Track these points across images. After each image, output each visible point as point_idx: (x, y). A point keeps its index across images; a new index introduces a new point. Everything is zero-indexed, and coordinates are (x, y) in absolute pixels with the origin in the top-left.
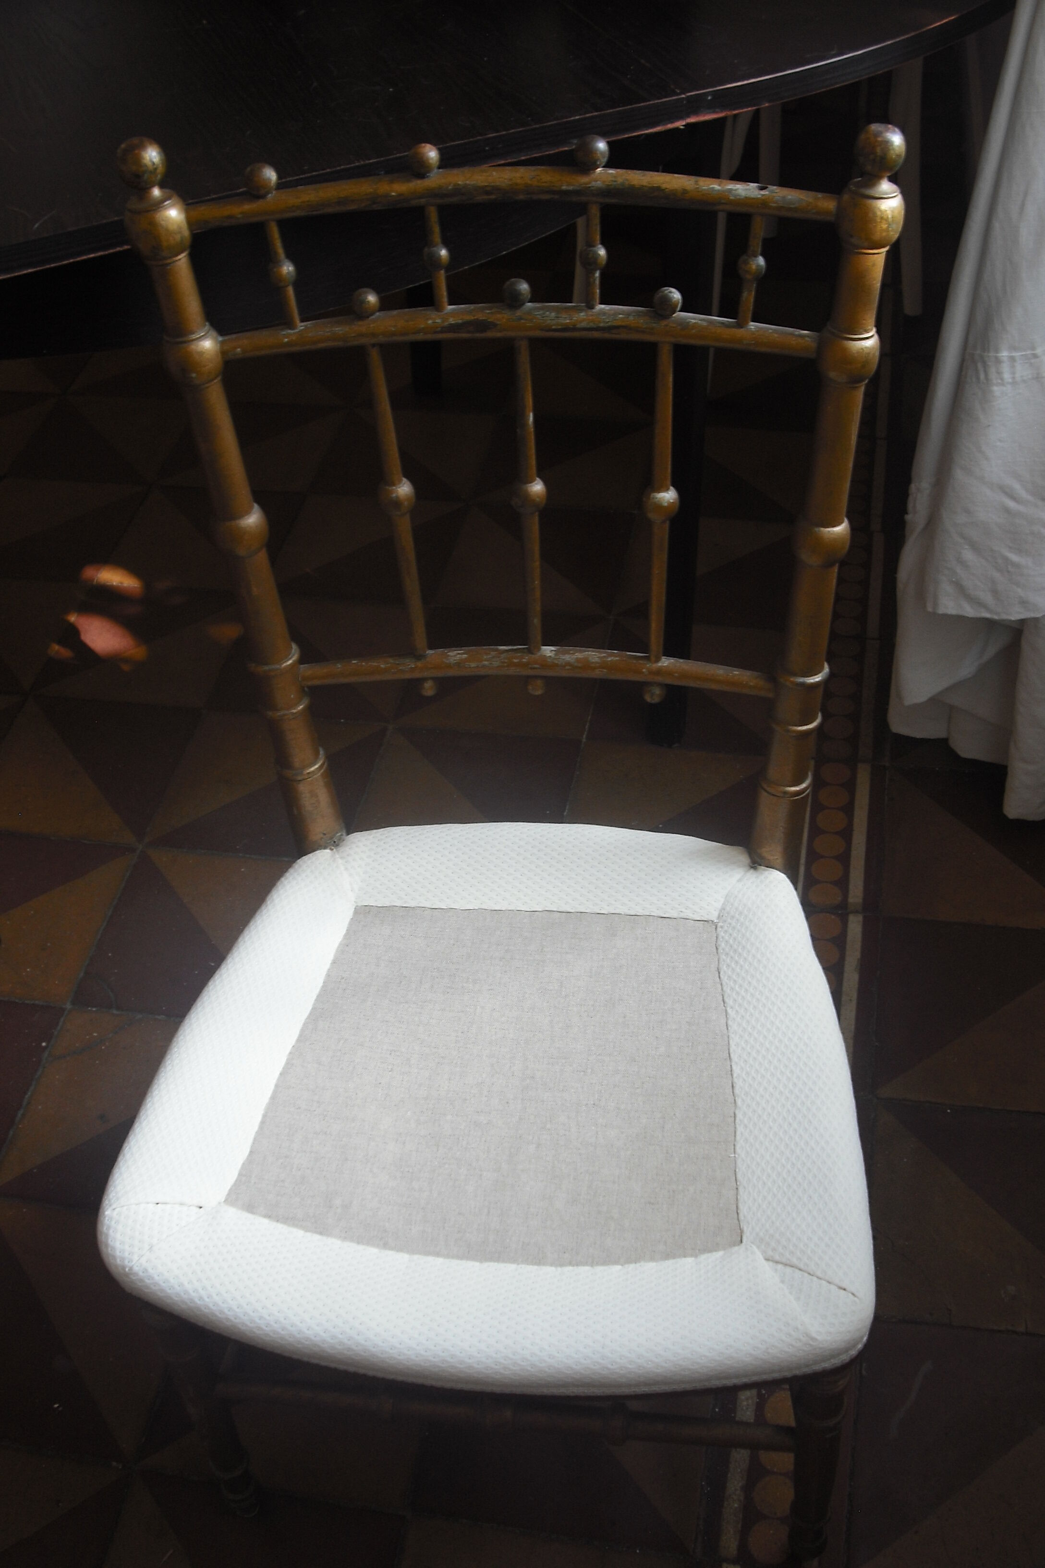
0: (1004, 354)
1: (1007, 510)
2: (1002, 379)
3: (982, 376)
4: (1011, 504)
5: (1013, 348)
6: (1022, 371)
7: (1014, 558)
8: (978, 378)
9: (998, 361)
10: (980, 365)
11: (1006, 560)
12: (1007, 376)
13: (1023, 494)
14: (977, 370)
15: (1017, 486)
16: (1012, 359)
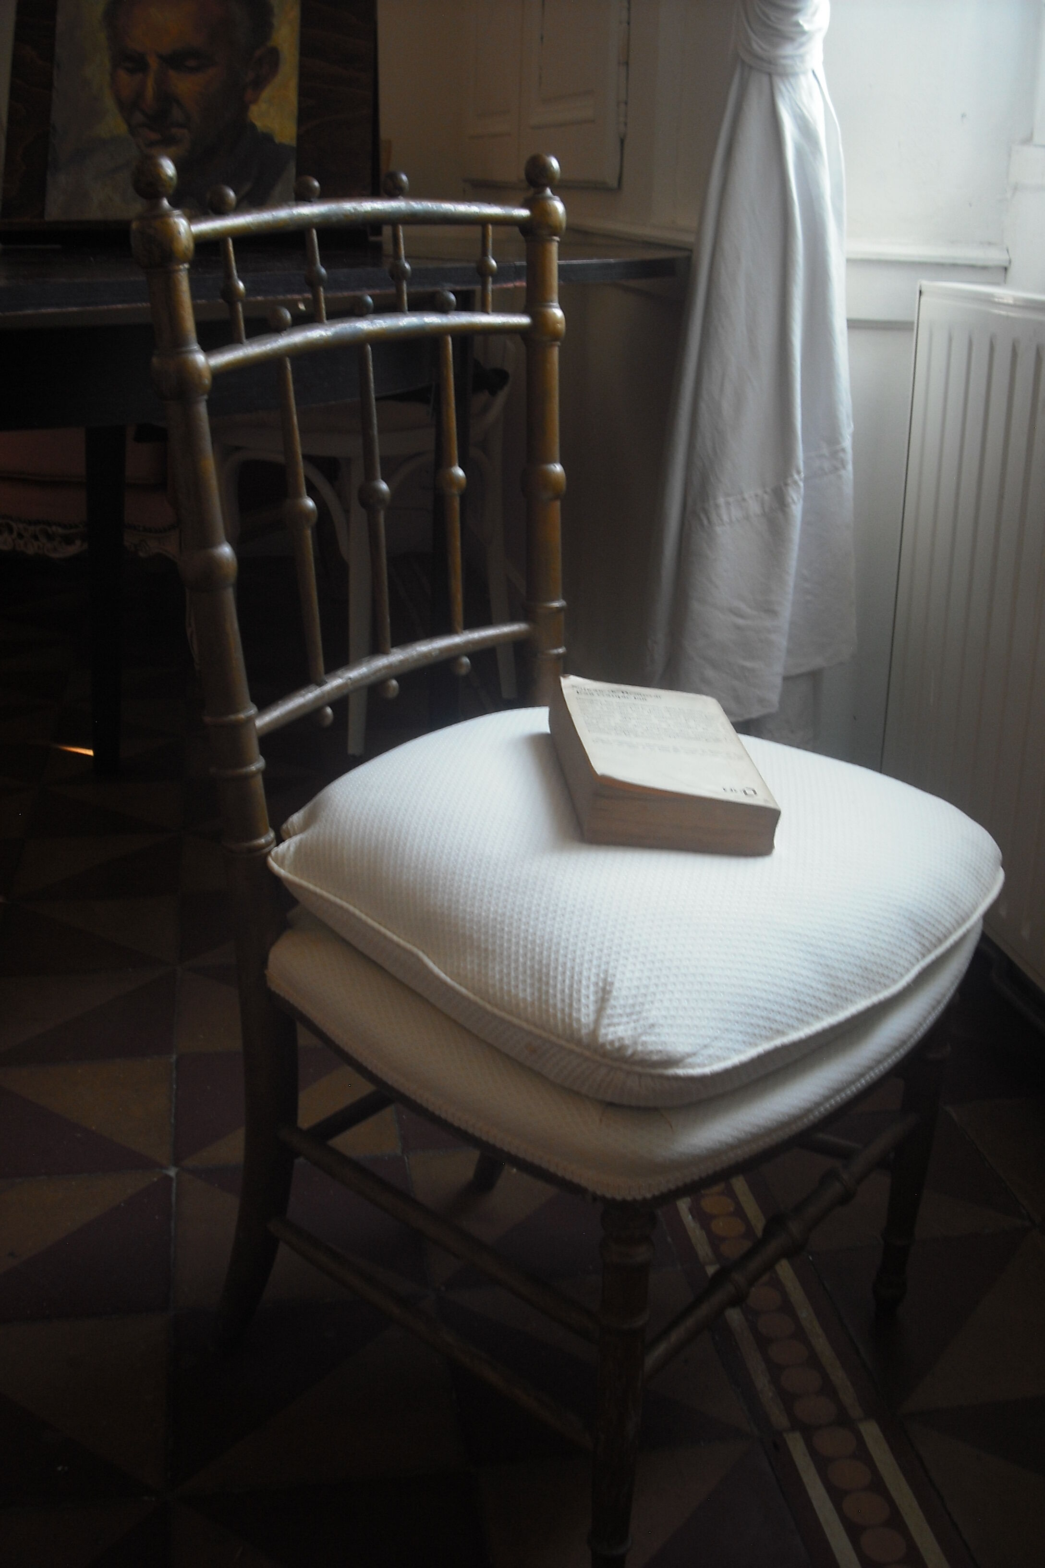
0: (721, 500)
1: (738, 628)
2: (721, 520)
3: (705, 522)
4: (740, 622)
5: (727, 495)
6: (736, 513)
7: (748, 664)
8: (702, 525)
9: (717, 506)
10: (702, 516)
11: (743, 668)
12: (725, 518)
13: (749, 611)
14: (700, 520)
15: (743, 606)
16: (728, 504)
